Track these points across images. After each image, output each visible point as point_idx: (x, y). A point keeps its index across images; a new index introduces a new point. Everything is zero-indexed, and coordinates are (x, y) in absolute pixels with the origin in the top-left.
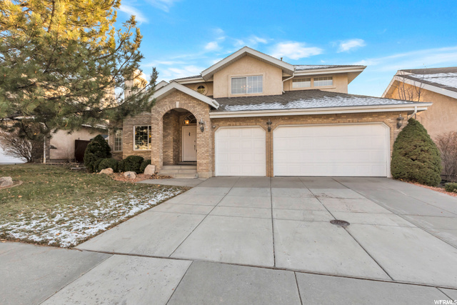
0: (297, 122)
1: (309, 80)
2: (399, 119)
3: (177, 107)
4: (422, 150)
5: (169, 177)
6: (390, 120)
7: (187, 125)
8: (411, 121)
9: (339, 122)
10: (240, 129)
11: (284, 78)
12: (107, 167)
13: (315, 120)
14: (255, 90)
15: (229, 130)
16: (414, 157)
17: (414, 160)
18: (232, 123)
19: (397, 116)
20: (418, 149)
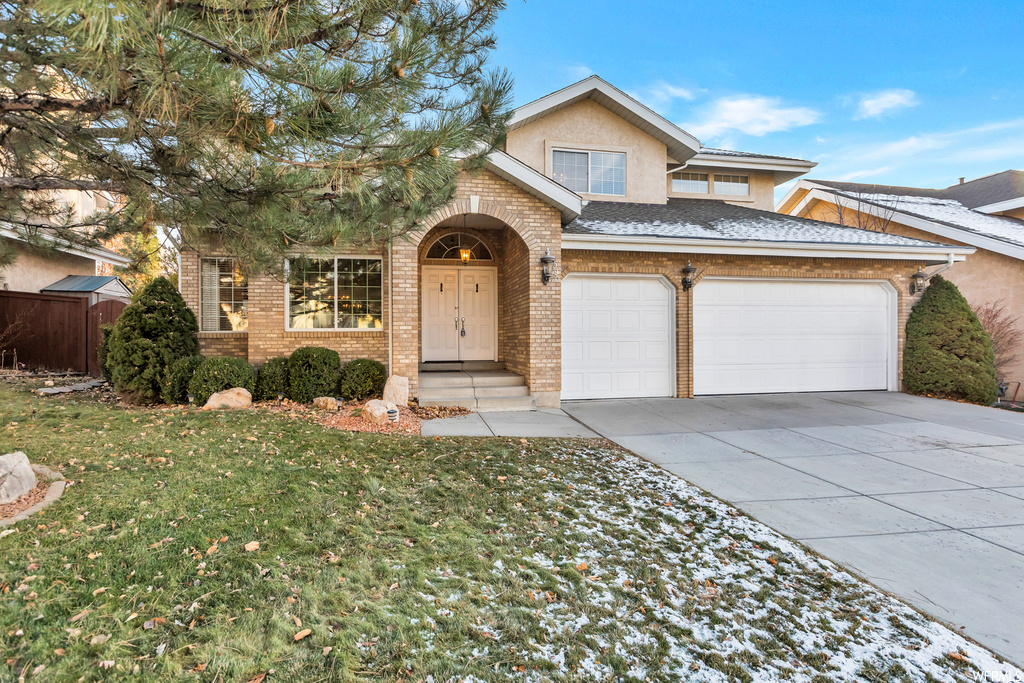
0: (744, 272)
1: (705, 178)
2: (915, 277)
3: (475, 209)
4: (972, 339)
5: (462, 411)
6: (901, 277)
7: (465, 263)
8: (936, 280)
9: (819, 276)
10: (613, 282)
11: (670, 166)
12: (228, 386)
13: (776, 269)
14: (608, 188)
15: (585, 282)
16: (962, 352)
17: (961, 358)
18: (601, 265)
19: (912, 271)
20: (966, 337)
